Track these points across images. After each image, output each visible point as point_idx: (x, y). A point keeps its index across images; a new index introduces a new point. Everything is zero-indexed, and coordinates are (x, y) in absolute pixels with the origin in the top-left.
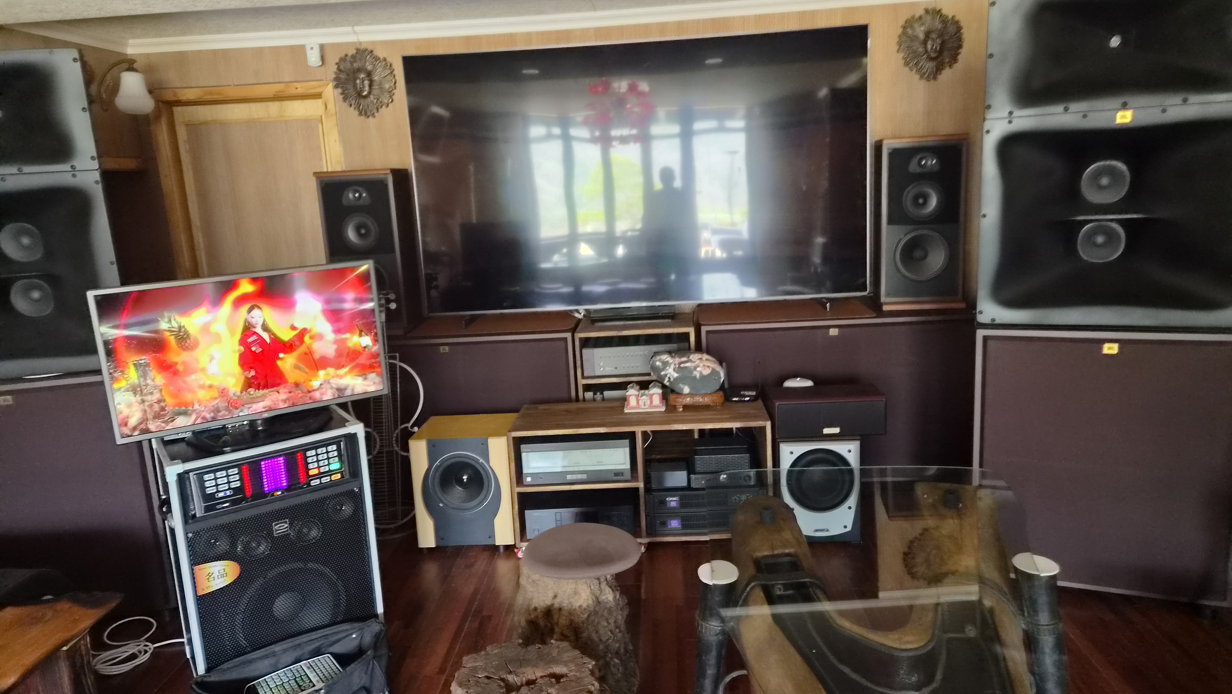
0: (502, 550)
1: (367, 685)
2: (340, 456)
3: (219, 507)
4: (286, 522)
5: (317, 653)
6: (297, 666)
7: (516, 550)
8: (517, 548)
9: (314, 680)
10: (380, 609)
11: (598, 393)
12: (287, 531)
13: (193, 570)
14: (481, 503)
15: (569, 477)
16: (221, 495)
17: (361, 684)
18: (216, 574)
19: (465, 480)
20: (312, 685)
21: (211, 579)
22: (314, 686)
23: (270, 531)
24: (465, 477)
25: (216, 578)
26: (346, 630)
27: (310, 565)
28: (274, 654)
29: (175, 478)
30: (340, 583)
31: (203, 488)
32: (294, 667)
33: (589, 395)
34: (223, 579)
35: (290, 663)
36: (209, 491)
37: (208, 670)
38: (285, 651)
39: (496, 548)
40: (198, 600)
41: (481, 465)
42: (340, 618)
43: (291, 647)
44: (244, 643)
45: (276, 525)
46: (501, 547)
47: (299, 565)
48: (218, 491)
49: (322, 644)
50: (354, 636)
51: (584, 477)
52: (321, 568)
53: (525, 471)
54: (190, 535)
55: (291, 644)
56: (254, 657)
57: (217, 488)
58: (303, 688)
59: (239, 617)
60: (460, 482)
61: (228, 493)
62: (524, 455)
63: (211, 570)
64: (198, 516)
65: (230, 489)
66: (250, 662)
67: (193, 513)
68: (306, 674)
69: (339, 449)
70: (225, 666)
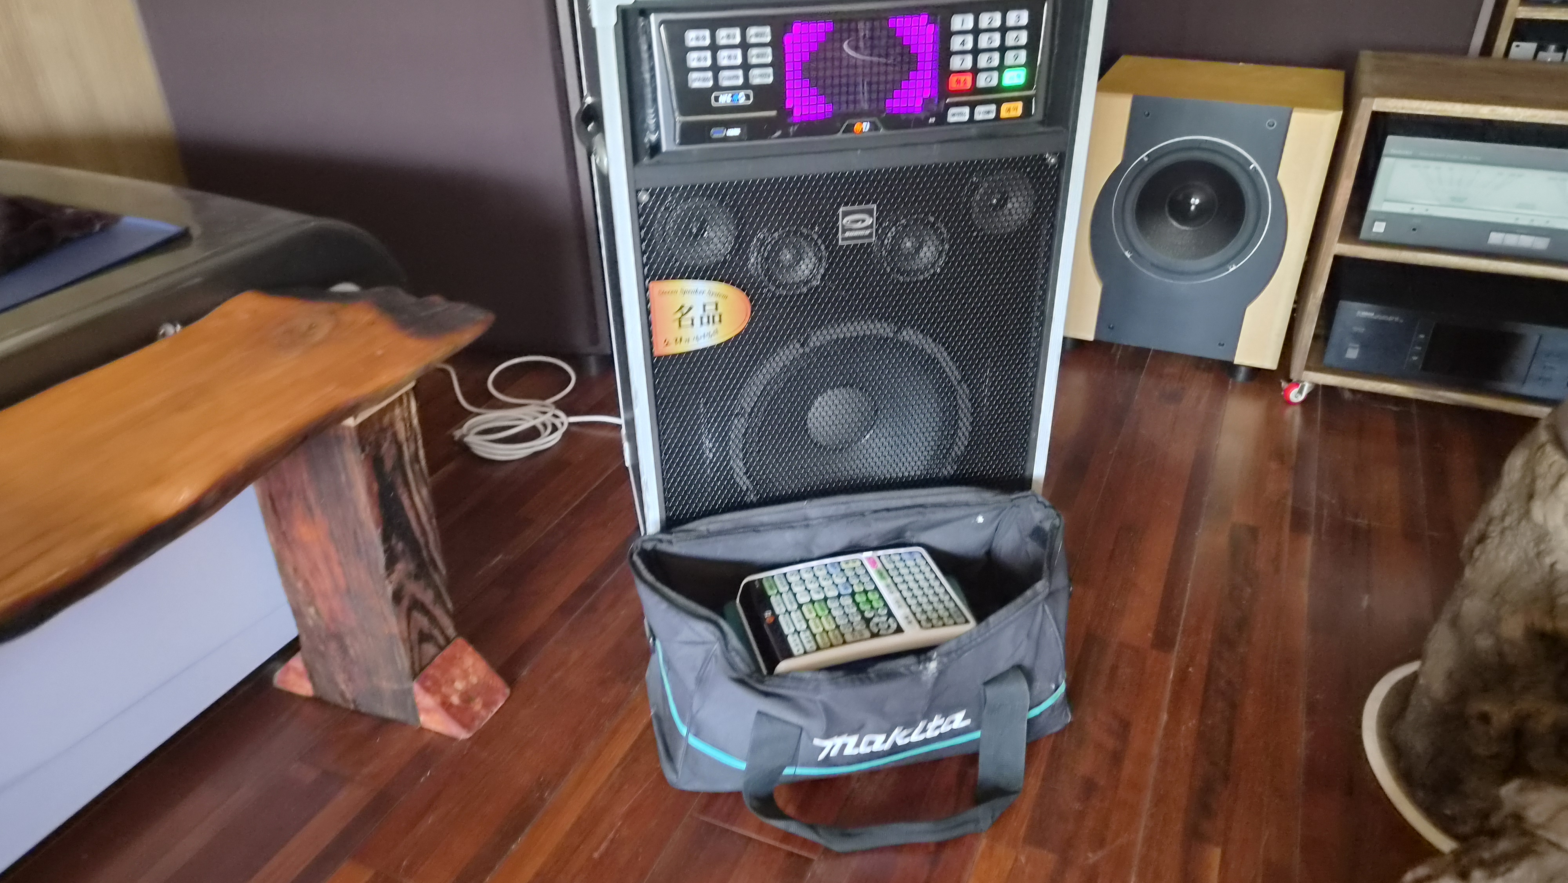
0: (1241, 376)
2: (1031, 47)
3: (716, 133)
4: (870, 212)
5: (895, 539)
6: (854, 561)
7: (1284, 385)
8: (1289, 381)
9: (901, 613)
10: (1039, 469)
12: (870, 235)
13: (647, 290)
14: (1223, 265)
16: (725, 99)
18: (697, 313)
19: (1193, 208)
20: (894, 626)
21: (686, 322)
22: (899, 630)
23: (830, 231)
24: (1195, 201)
25: (697, 322)
26: (967, 504)
28: (806, 523)
29: (613, 18)
31: (681, 69)
32: (847, 562)
33: (1525, 49)
34: (711, 328)
35: (837, 548)
36: (698, 81)
37: (669, 524)
38: (831, 519)
40: (654, 366)
41: (1253, 177)
42: (948, 470)
43: (845, 516)
44: (743, 482)
45: (845, 214)
46: (1243, 369)
48: (717, 87)
49: (910, 523)
50: (980, 519)
54: (644, 197)
55: (842, 509)
56: (765, 519)
57: (716, 78)
58: (875, 630)
59: (739, 425)
60: (1180, 210)
61: (742, 98)
63: (688, 301)
64: (664, 148)
65: (746, 85)
66: (755, 529)
67: (653, 138)
68: (876, 588)
69: (1033, 28)
70: (702, 525)
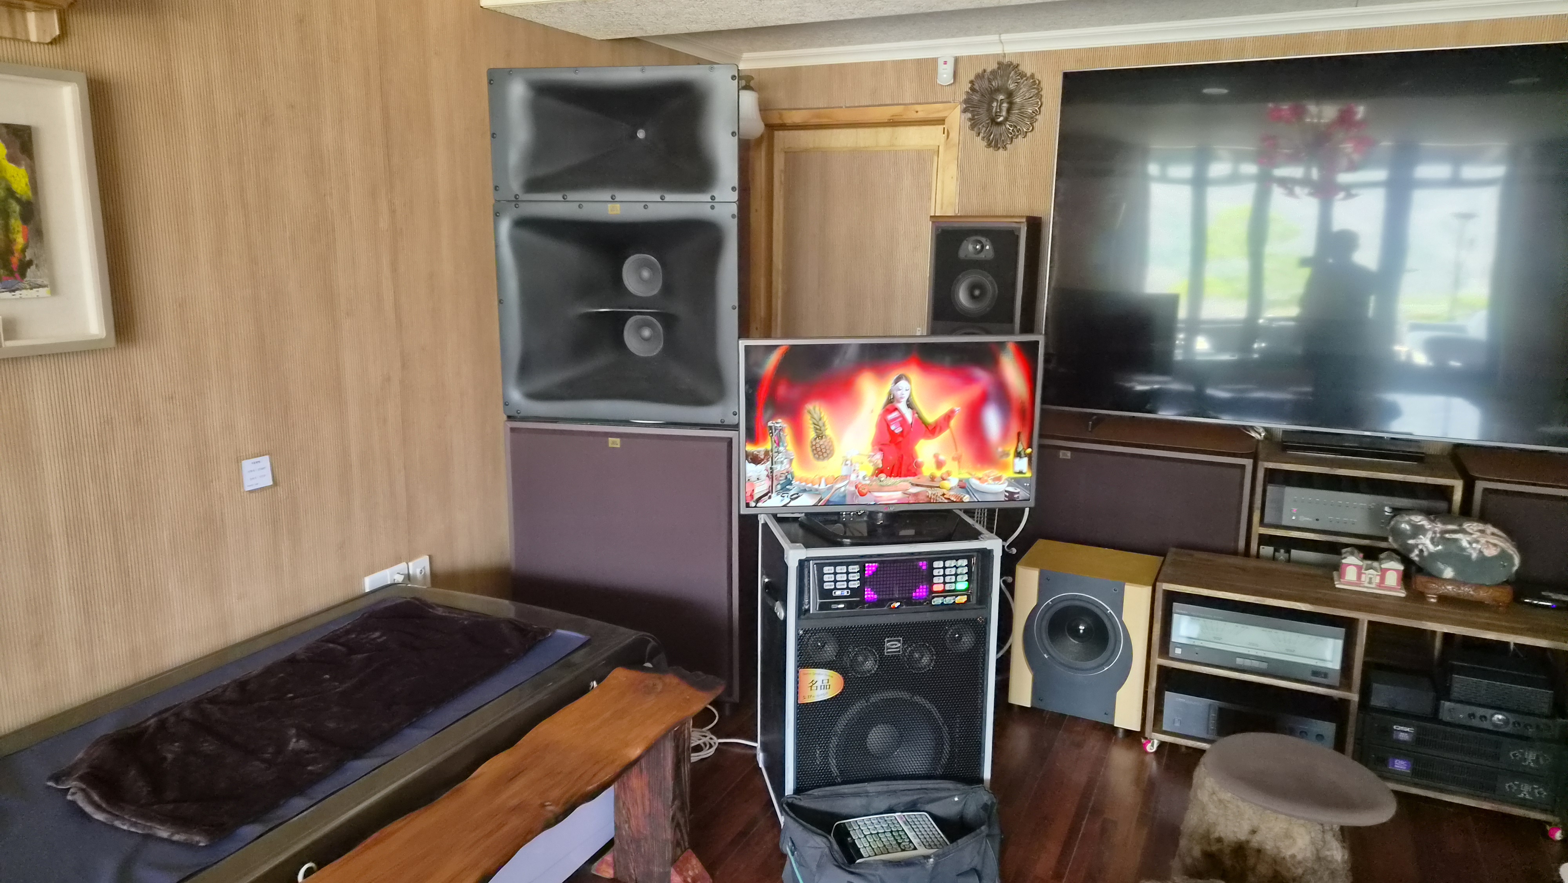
0: (1120, 734)
1: (979, 868)
2: (969, 573)
3: (833, 606)
4: (899, 641)
5: (912, 807)
6: (892, 817)
7: (1143, 741)
8: (1146, 738)
9: (915, 841)
10: (987, 774)
11: (1282, 551)
12: (899, 651)
13: (798, 672)
14: (1102, 666)
15: (1239, 661)
16: (838, 593)
17: (973, 865)
18: (819, 684)
19: (1081, 631)
20: (913, 847)
21: (814, 688)
22: (915, 849)
23: (881, 649)
24: (1082, 628)
25: (819, 688)
26: (949, 789)
27: (917, 699)
28: (867, 794)
29: (797, 564)
30: (945, 729)
31: (821, 581)
32: (888, 817)
33: (1267, 550)
34: (825, 691)
35: (882, 811)
36: (827, 586)
37: (798, 791)
38: (879, 793)
39: (1115, 730)
40: (798, 708)
41: (1110, 617)
42: (940, 771)
43: (887, 792)
44: (835, 771)
45: (888, 641)
46: (1121, 731)
47: (905, 695)
48: (835, 589)
49: (920, 798)
50: (956, 799)
51: (1264, 666)
52: (928, 705)
53: (1175, 638)
54: (801, 632)
55: (885, 788)
56: (846, 791)
57: (835, 585)
58: (903, 848)
59: (834, 741)
60: (1075, 633)
61: (845, 593)
62: (1175, 617)
63: (816, 678)
64: (811, 612)
65: (848, 588)
66: (842, 795)
67: (807, 607)
68: (903, 830)
69: (969, 566)
70: (816, 792)
